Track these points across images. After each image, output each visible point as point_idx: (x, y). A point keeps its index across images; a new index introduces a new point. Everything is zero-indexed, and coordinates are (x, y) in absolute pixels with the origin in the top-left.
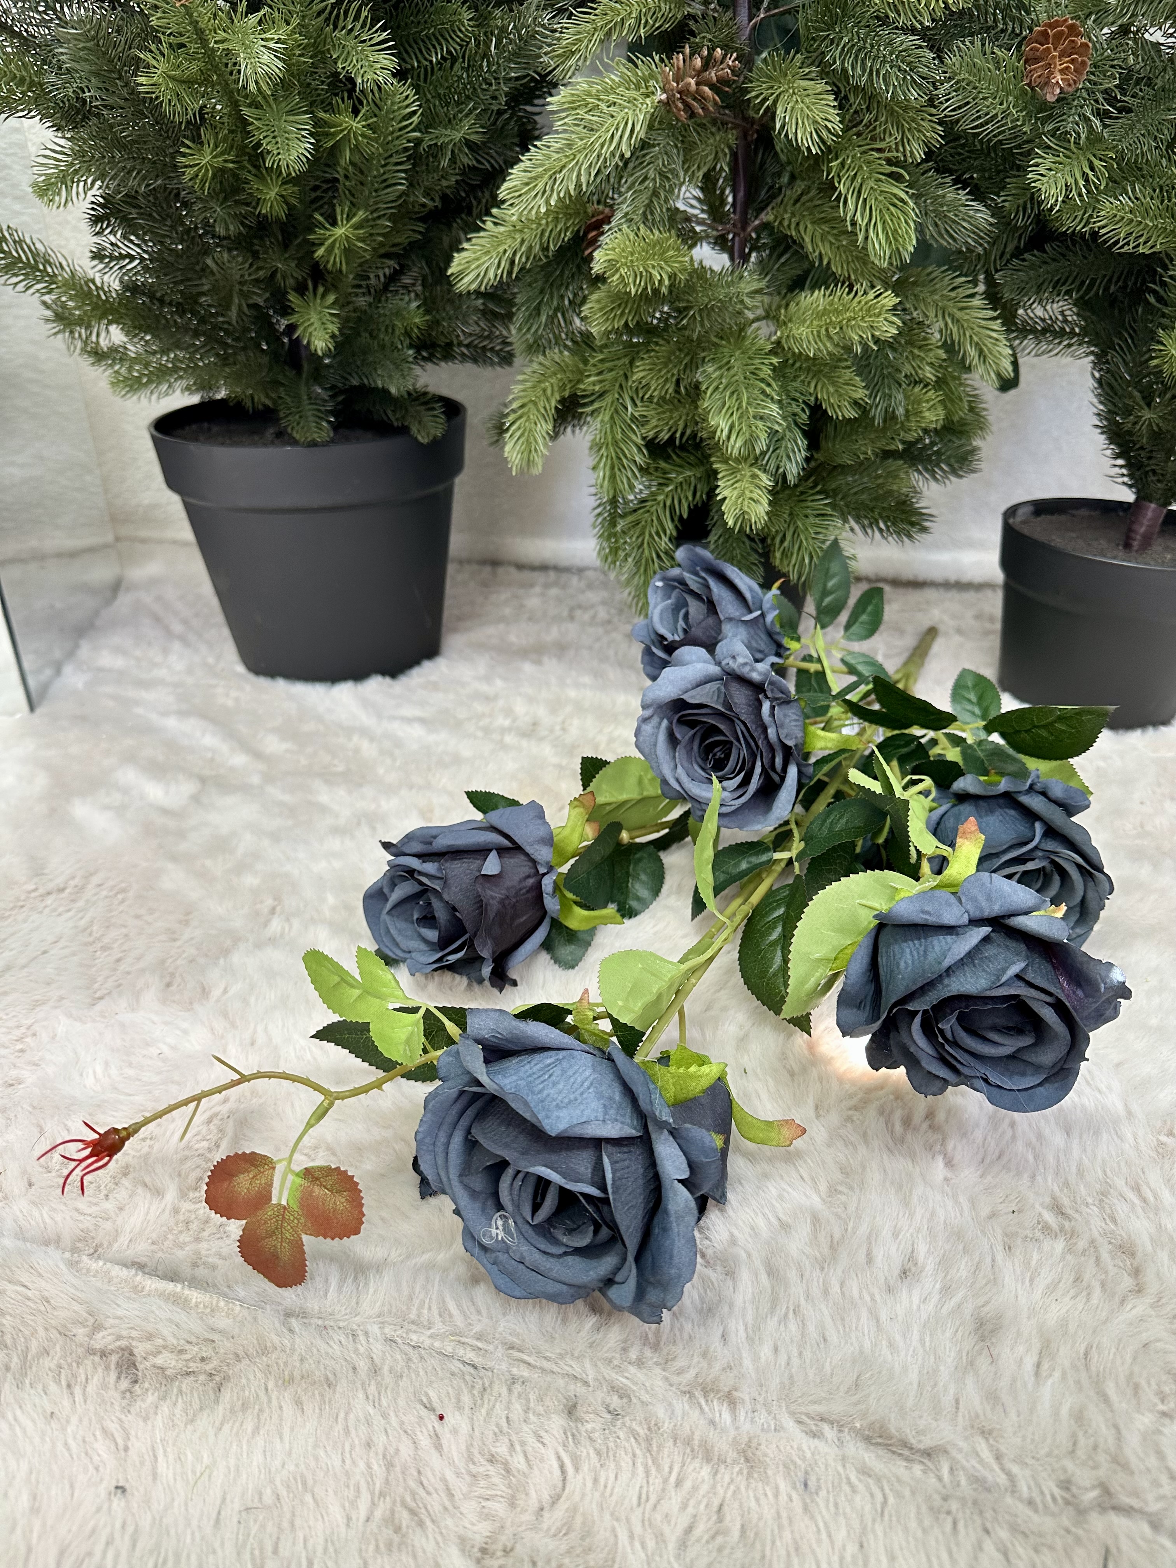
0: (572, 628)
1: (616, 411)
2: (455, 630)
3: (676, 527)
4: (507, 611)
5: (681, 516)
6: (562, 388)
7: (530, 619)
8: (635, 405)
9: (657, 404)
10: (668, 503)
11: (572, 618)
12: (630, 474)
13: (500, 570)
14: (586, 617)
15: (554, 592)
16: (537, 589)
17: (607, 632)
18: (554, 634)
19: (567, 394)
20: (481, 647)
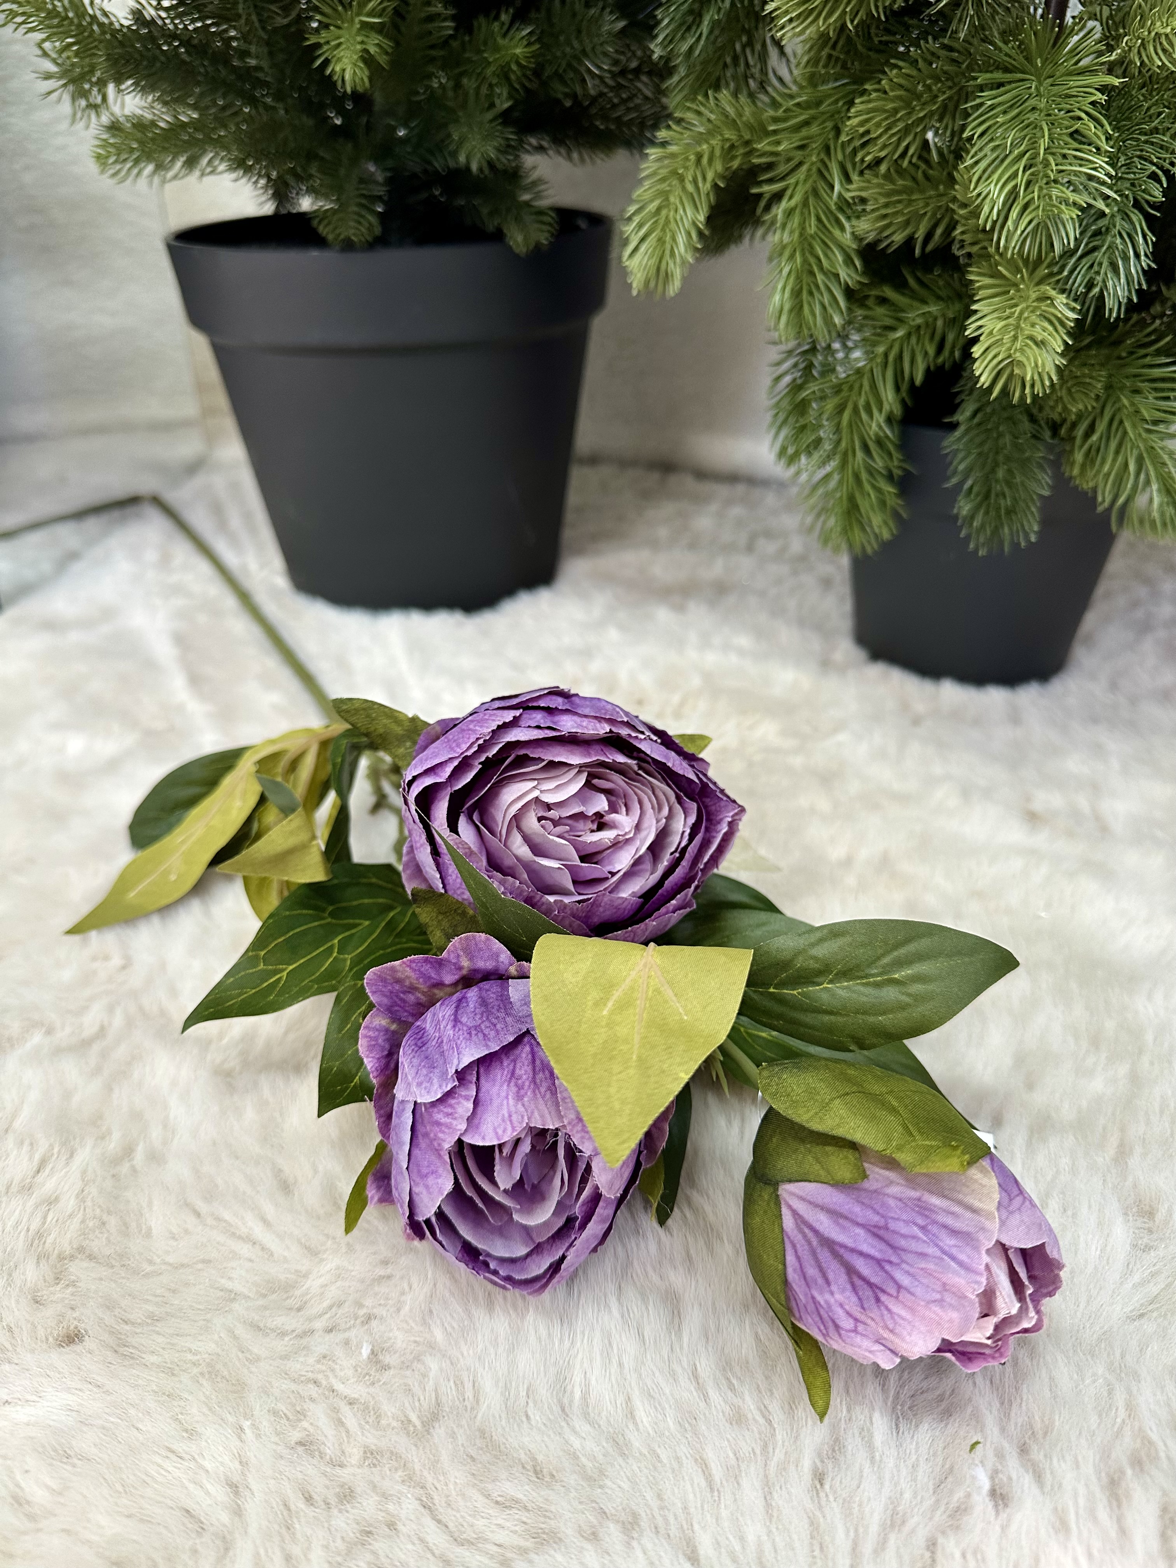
0: (745, 563)
1: (815, 192)
2: (580, 551)
3: (903, 402)
4: (663, 532)
5: (912, 380)
6: (729, 151)
7: (693, 546)
8: (848, 179)
9: (887, 177)
10: (891, 358)
11: (750, 548)
12: (826, 300)
13: (673, 480)
14: (769, 547)
15: (737, 511)
16: (714, 507)
17: (795, 573)
18: (717, 569)
19: (735, 164)
20: (607, 579)
